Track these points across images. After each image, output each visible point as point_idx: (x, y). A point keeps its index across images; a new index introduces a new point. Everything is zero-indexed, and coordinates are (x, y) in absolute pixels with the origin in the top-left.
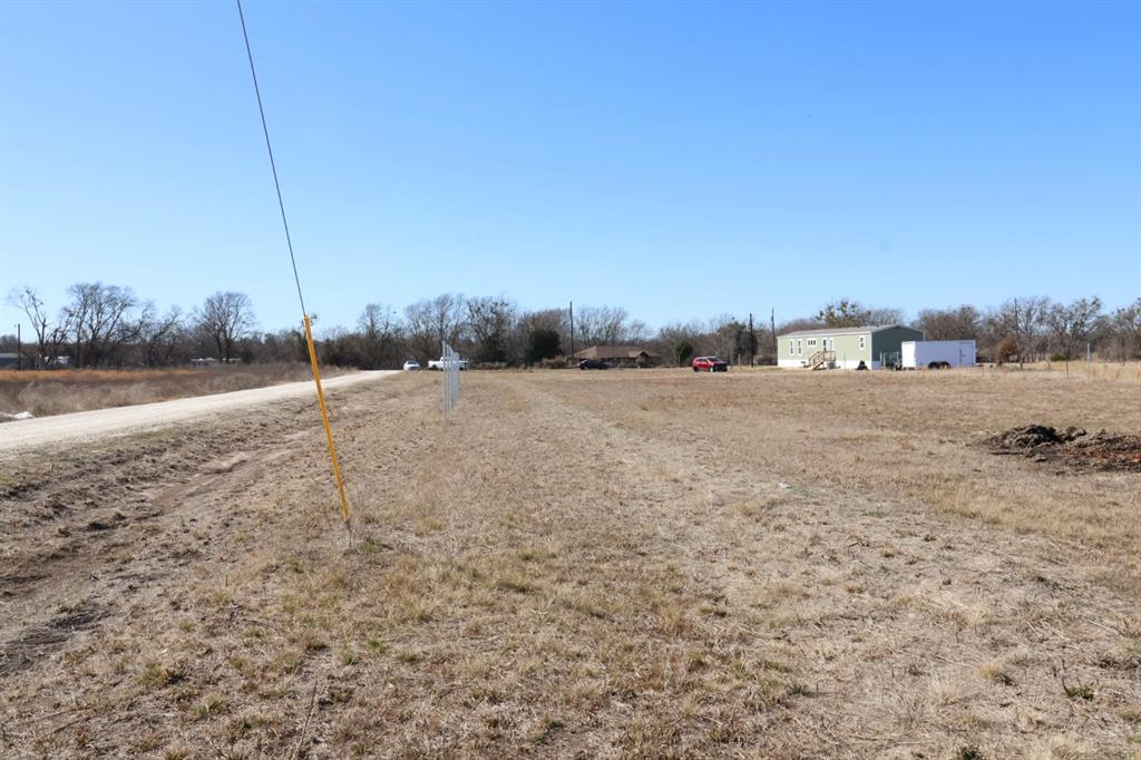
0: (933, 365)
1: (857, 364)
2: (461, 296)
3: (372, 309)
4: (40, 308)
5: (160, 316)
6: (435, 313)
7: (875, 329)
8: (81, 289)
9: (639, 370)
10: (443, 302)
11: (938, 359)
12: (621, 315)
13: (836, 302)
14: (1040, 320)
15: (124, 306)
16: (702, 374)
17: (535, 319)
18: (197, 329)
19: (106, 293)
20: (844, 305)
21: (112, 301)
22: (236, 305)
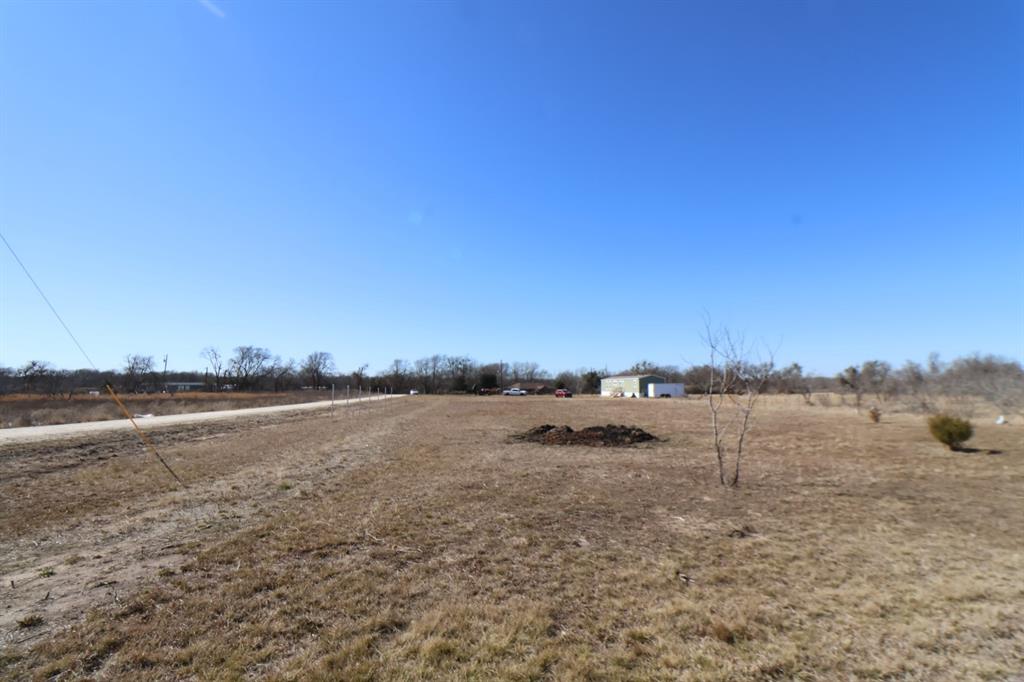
0: (663, 396)
1: (631, 395)
2: (444, 356)
3: (397, 362)
4: (219, 359)
5: (284, 364)
6: (431, 364)
7: (641, 376)
8: (242, 349)
9: (536, 396)
10: (435, 359)
11: (666, 393)
12: (535, 366)
13: (641, 362)
14: (744, 373)
15: (265, 358)
16: (560, 399)
17: (485, 369)
18: (302, 372)
19: (255, 352)
21: (258, 356)
22: (325, 359)
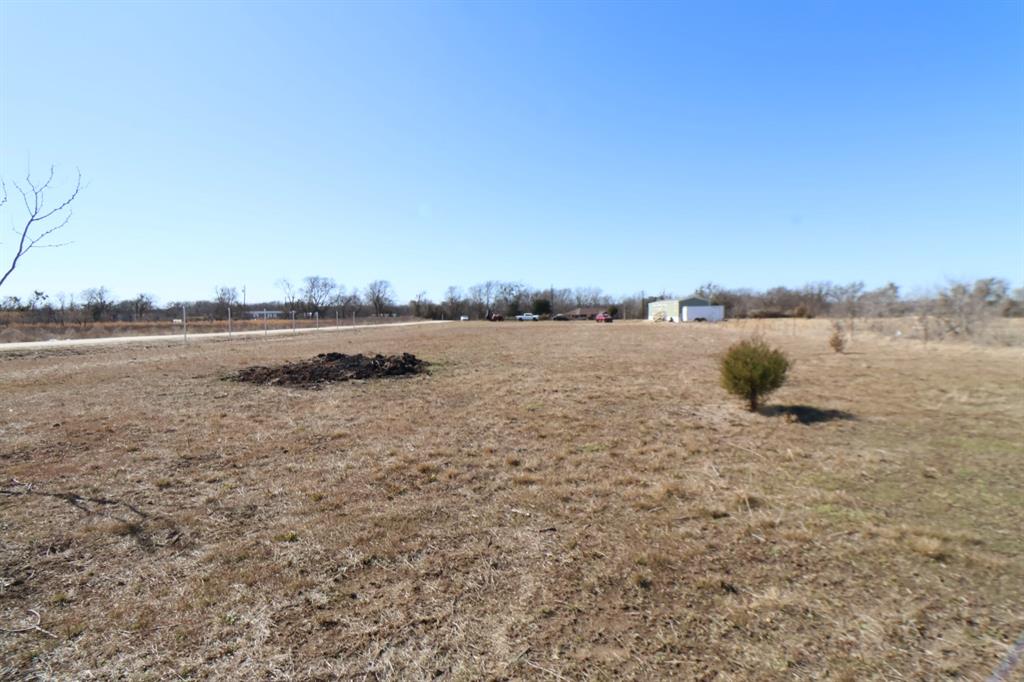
3: (452, 289)
4: (292, 290)
6: (484, 291)
8: (310, 279)
10: (489, 285)
11: (700, 317)
13: (706, 284)
15: (332, 287)
19: (322, 281)
20: (710, 285)
21: (325, 285)
22: (386, 287)
